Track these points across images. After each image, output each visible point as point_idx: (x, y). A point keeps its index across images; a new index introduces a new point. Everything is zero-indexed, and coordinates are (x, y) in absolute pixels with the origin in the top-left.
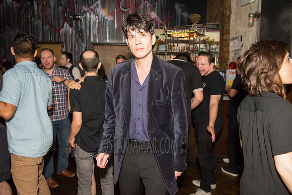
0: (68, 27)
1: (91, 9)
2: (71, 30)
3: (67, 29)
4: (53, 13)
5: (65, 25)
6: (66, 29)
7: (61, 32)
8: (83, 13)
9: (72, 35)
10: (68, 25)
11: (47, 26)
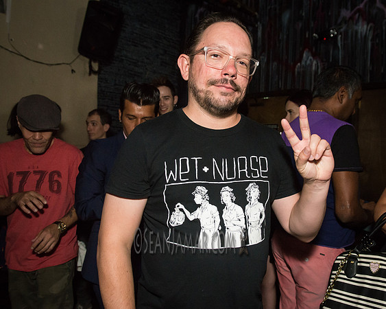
0: (311, 58)
1: (359, 10)
2: (315, 62)
3: (308, 62)
4: (285, 37)
5: (304, 55)
6: (306, 62)
7: (296, 70)
8: (340, 24)
9: (316, 72)
10: (310, 54)
11: (275, 63)
